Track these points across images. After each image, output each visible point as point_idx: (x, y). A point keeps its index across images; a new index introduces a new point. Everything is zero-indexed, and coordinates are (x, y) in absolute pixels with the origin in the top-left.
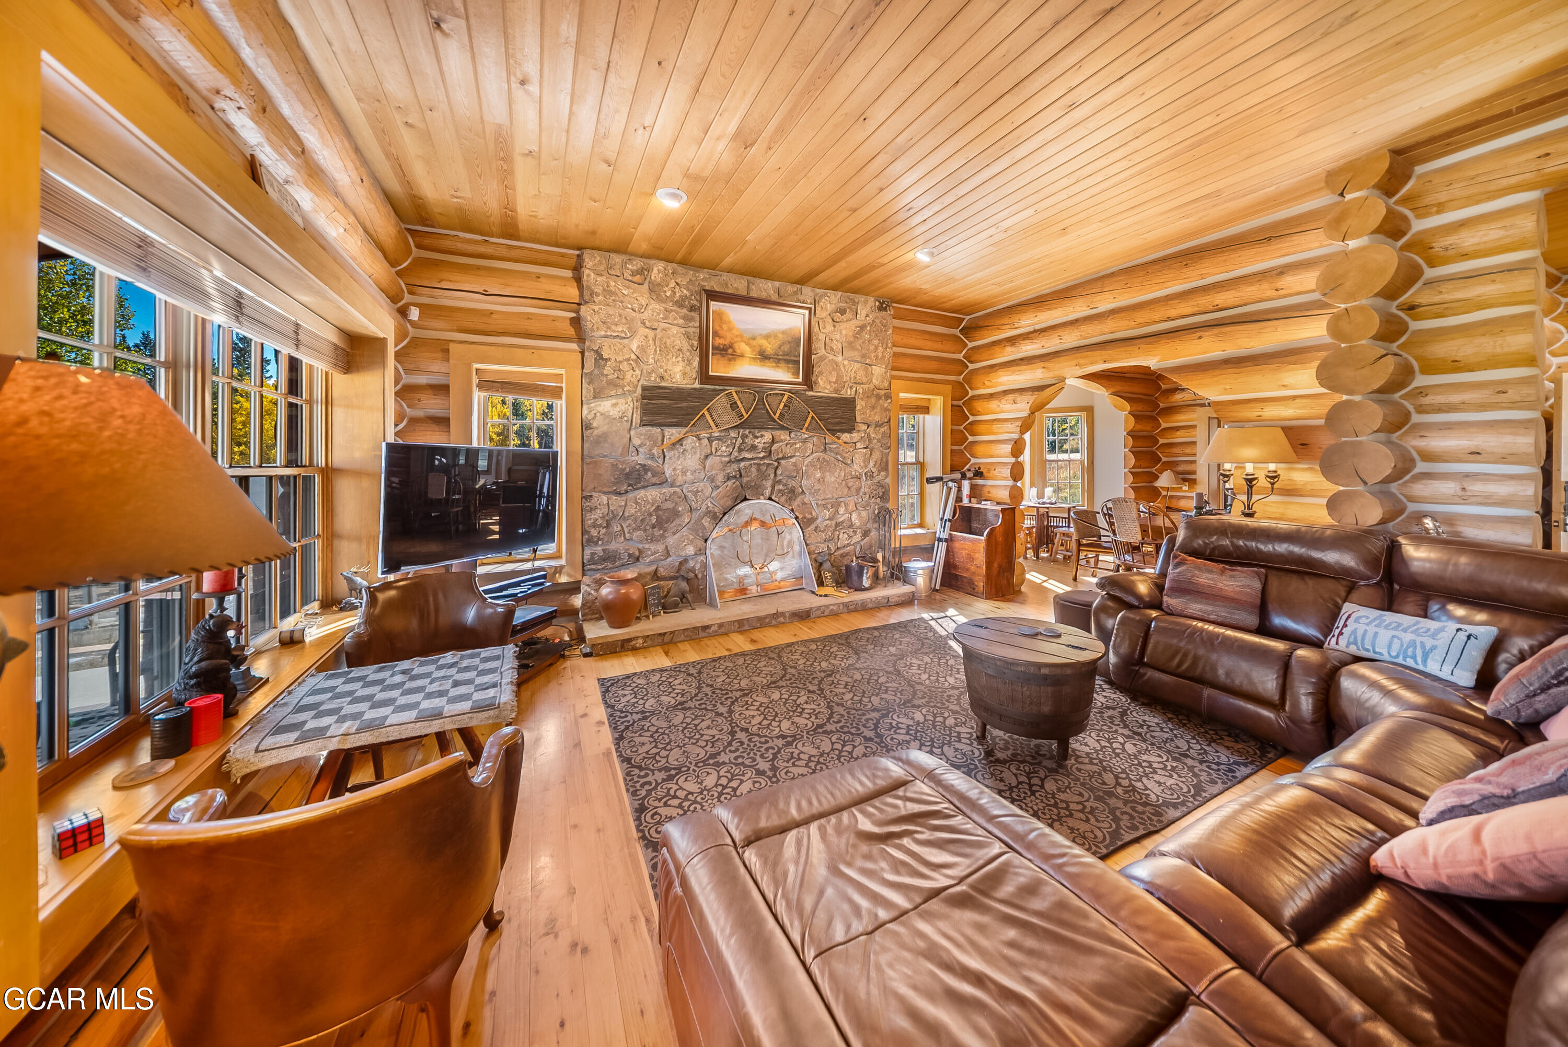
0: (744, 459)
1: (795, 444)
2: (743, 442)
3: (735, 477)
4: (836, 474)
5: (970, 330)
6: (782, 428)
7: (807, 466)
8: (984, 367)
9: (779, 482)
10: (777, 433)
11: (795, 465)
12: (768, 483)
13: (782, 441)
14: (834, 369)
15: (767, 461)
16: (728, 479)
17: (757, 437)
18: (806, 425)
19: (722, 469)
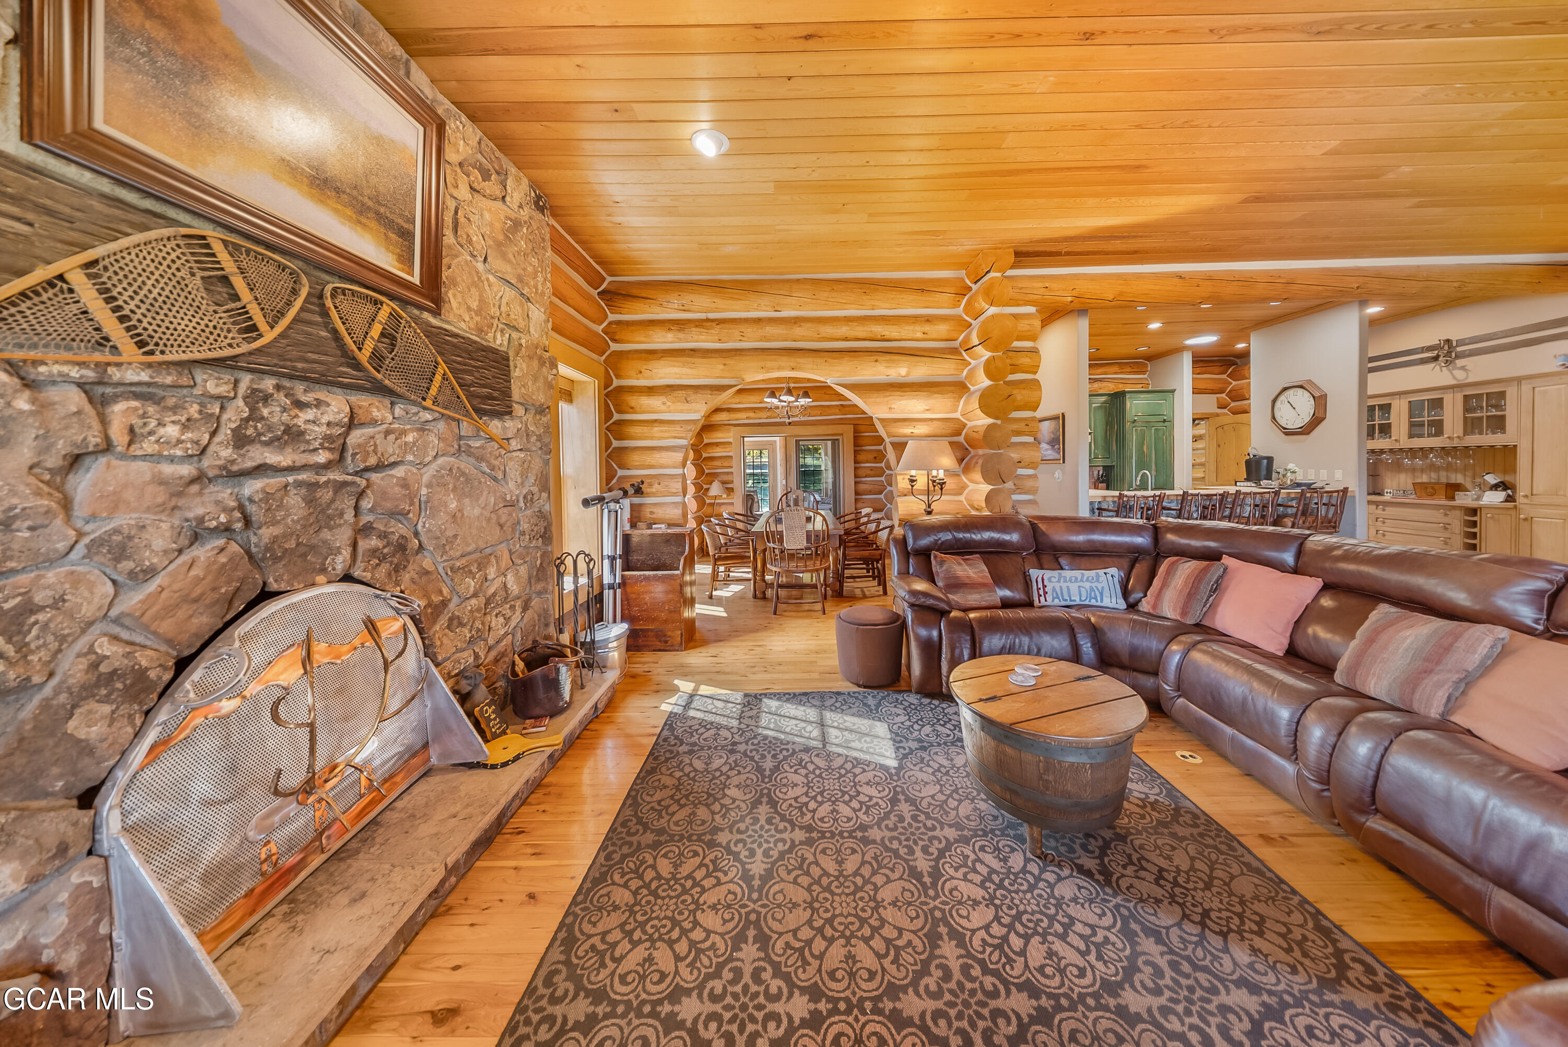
0: (261, 470)
1: (404, 432)
2: (254, 416)
3: (226, 529)
4: (482, 501)
5: (613, 296)
6: (379, 389)
7: (429, 486)
8: (636, 351)
9: (366, 530)
10: (362, 400)
11: (404, 483)
12: (341, 537)
13: (374, 422)
14: (474, 284)
15: (335, 476)
16: (195, 538)
17: (300, 405)
18: (433, 391)
19: (161, 508)
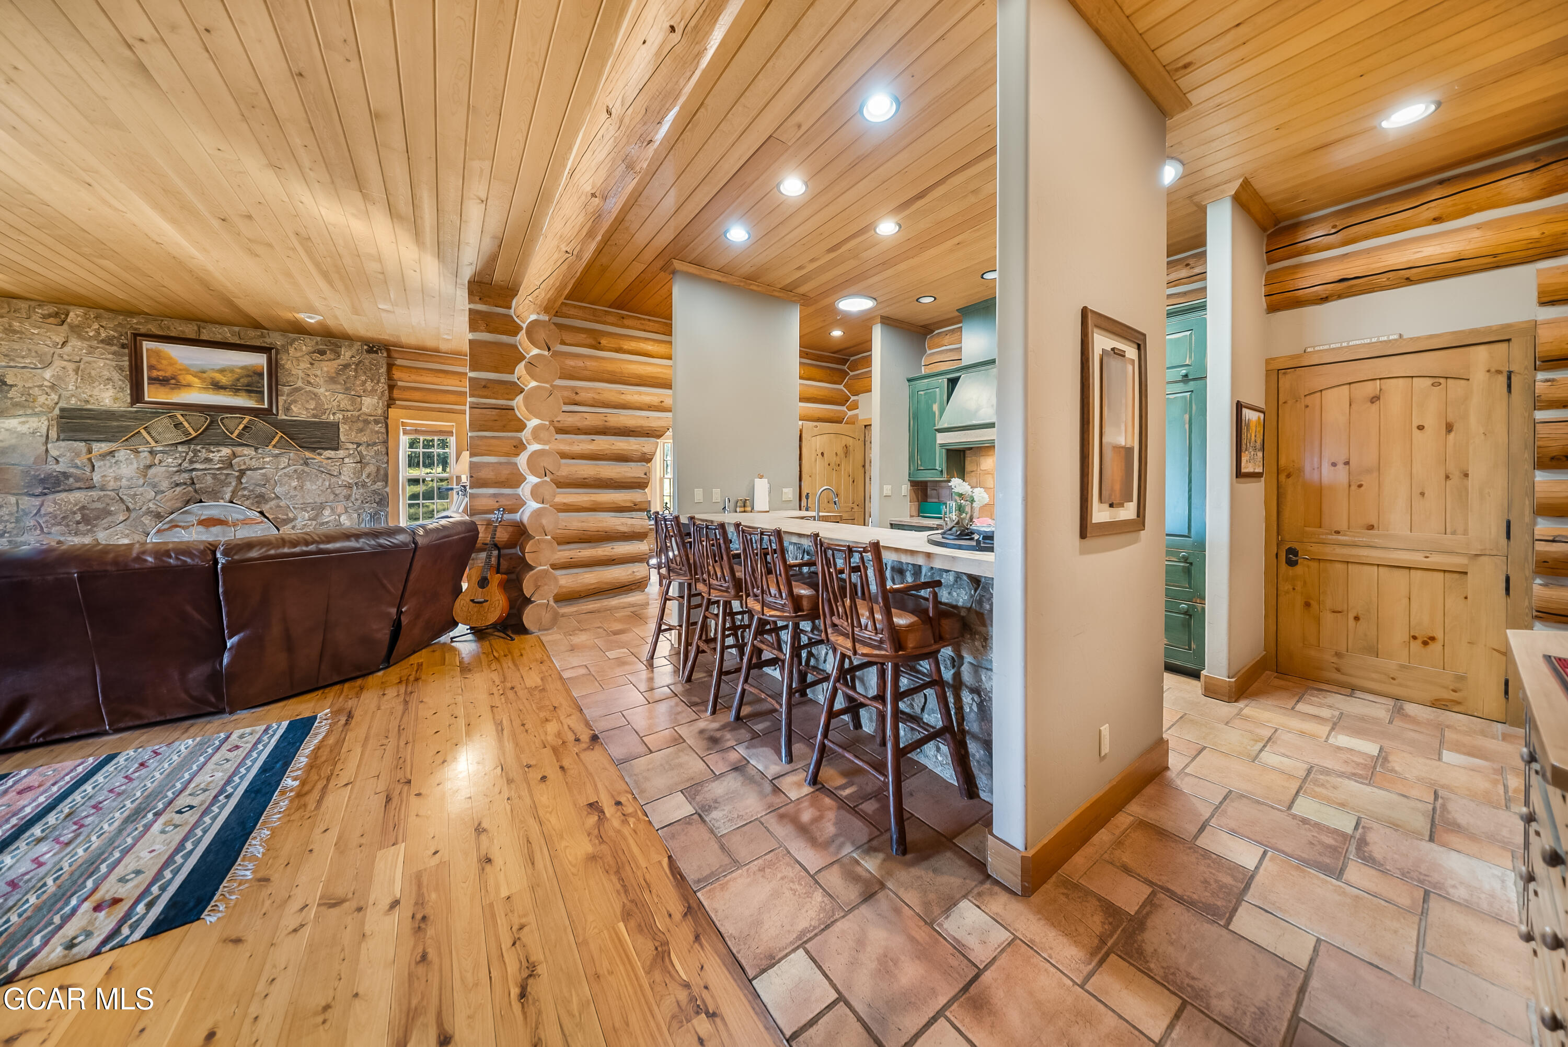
0: (196, 470)
1: (264, 458)
2: (195, 456)
3: (185, 484)
4: (319, 483)
6: (244, 445)
7: (281, 476)
9: (244, 489)
10: (238, 450)
11: (264, 475)
12: (229, 490)
13: (245, 456)
14: (312, 399)
15: (226, 472)
16: (177, 486)
17: (212, 452)
18: (274, 443)
19: (168, 477)
